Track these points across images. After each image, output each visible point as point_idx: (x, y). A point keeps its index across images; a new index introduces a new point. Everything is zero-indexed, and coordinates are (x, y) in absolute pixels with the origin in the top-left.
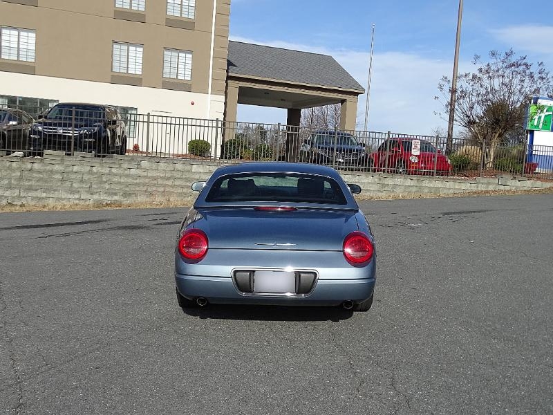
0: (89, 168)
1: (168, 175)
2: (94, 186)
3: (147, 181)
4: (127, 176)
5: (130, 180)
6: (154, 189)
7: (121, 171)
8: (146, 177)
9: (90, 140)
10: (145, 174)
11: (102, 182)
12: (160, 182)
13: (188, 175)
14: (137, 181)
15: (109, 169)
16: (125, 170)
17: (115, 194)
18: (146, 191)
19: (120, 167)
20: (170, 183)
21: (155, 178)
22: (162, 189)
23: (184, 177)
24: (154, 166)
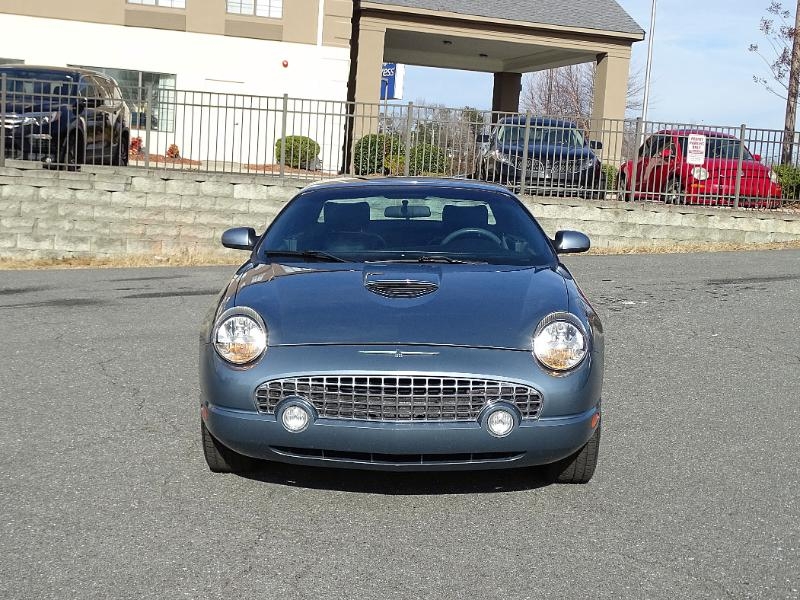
0: (31, 191)
1: (186, 204)
2: (42, 225)
3: (144, 215)
4: (106, 206)
5: (112, 214)
6: (158, 230)
7: (94, 197)
8: (144, 208)
9: (44, 136)
10: (141, 202)
11: (56, 218)
12: (170, 217)
13: (224, 205)
14: (126, 215)
15: (70, 192)
16: (101, 194)
17: (83, 240)
18: (143, 234)
19: (92, 187)
20: (189, 219)
21: (159, 211)
22: (173, 232)
23: (217, 207)
24: (159, 185)
